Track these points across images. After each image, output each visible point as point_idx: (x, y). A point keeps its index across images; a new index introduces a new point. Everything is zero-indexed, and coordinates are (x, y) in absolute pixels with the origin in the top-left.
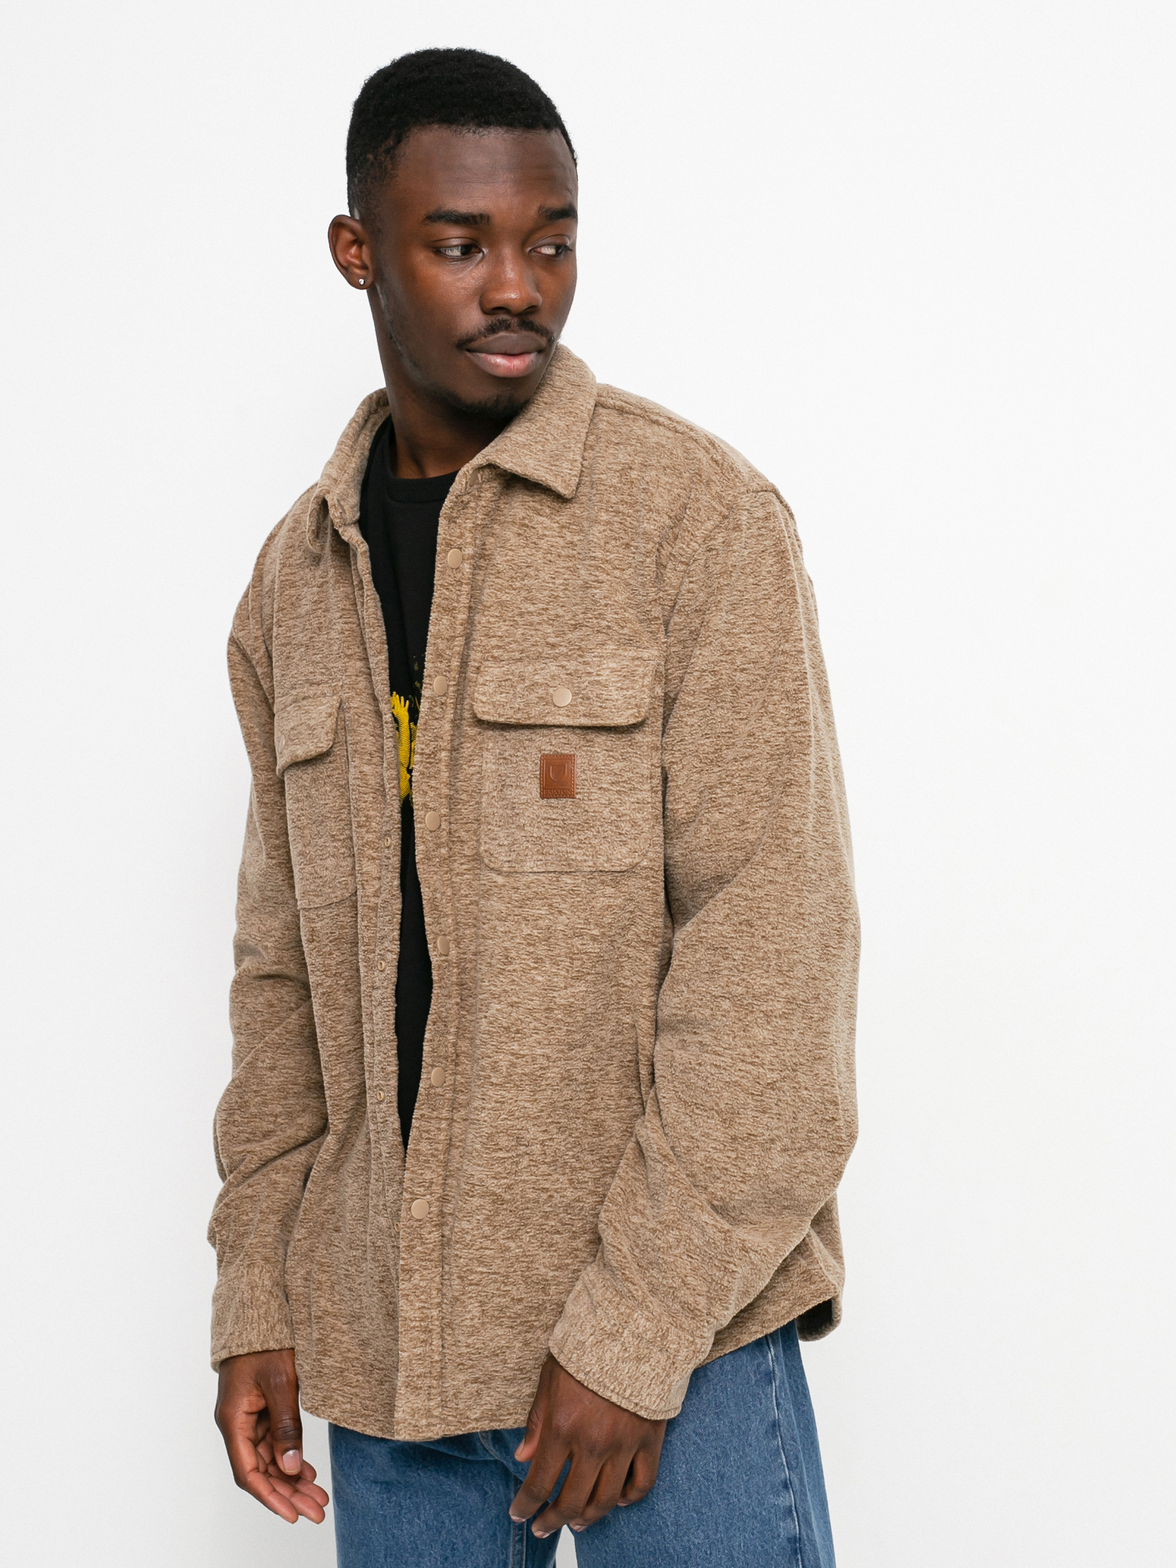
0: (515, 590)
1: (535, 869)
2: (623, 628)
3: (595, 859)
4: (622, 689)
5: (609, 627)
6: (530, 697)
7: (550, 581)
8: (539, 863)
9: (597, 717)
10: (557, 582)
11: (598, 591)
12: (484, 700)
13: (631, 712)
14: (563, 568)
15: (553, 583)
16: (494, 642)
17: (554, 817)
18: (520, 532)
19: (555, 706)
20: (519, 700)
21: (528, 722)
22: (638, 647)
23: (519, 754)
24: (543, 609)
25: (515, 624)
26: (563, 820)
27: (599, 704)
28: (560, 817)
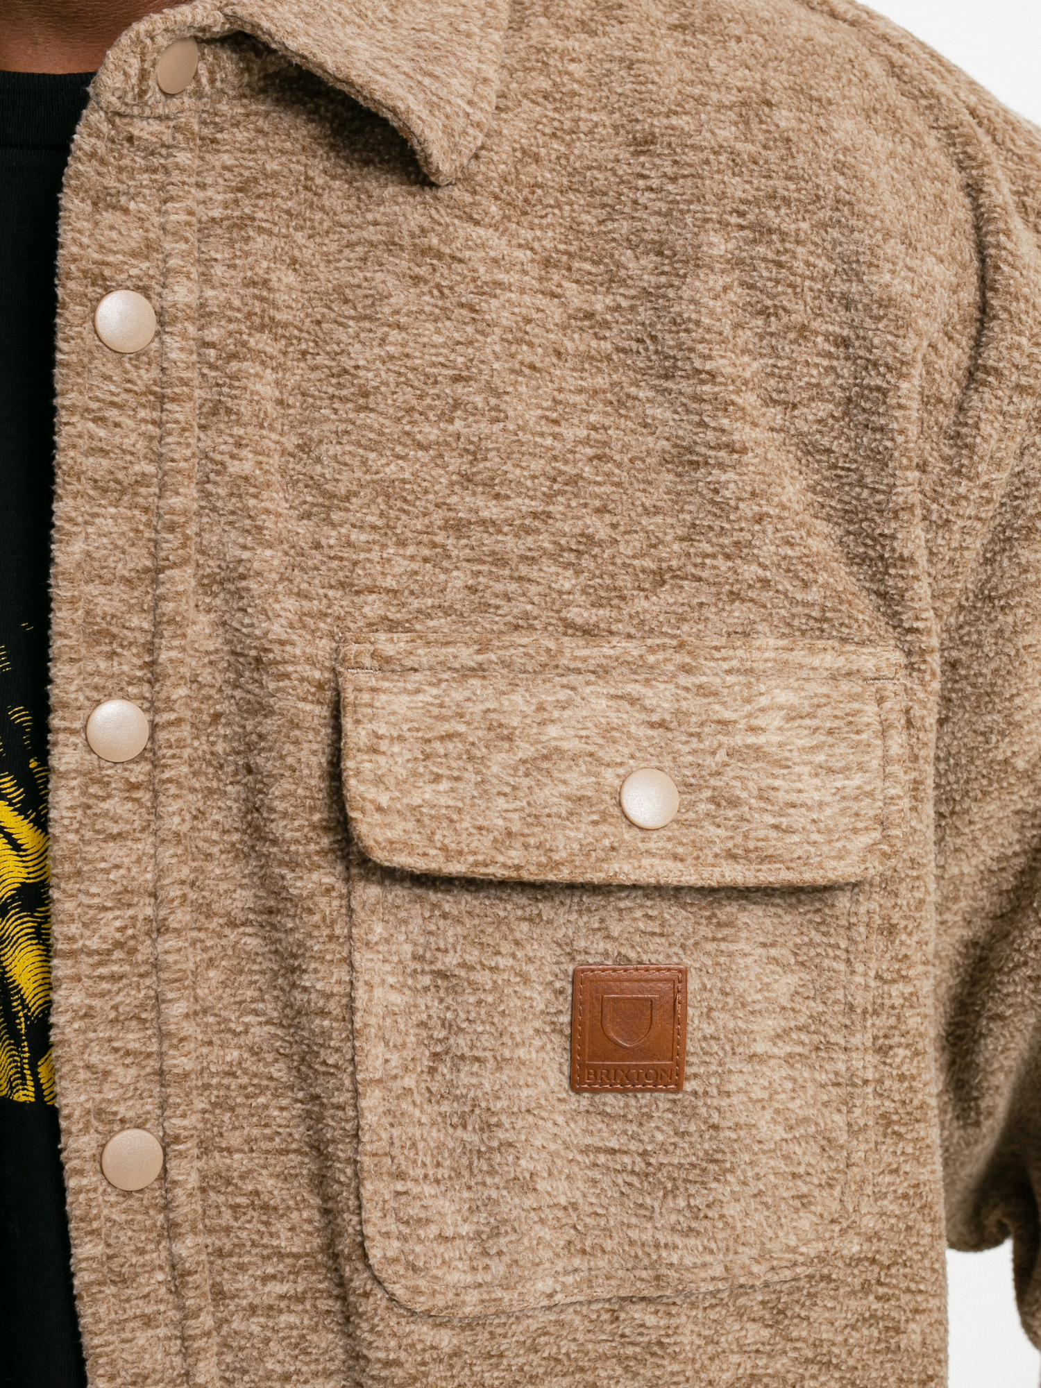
0: (420, 446)
1: (559, 1298)
2: (806, 585)
3: (731, 1256)
4: (831, 771)
5: (765, 583)
6: (540, 796)
7: (546, 428)
8: (570, 1280)
9: (770, 858)
10: (568, 433)
11: (731, 475)
12: (384, 800)
13: (864, 840)
14: (581, 391)
15: (555, 436)
16: (373, 607)
17: (613, 1144)
18: (422, 271)
19: (632, 824)
20: (501, 803)
21: (551, 877)
22: (844, 640)
23: (502, 962)
24: (535, 515)
25: (439, 558)
26: (644, 1154)
27: (772, 821)
28: (633, 1146)
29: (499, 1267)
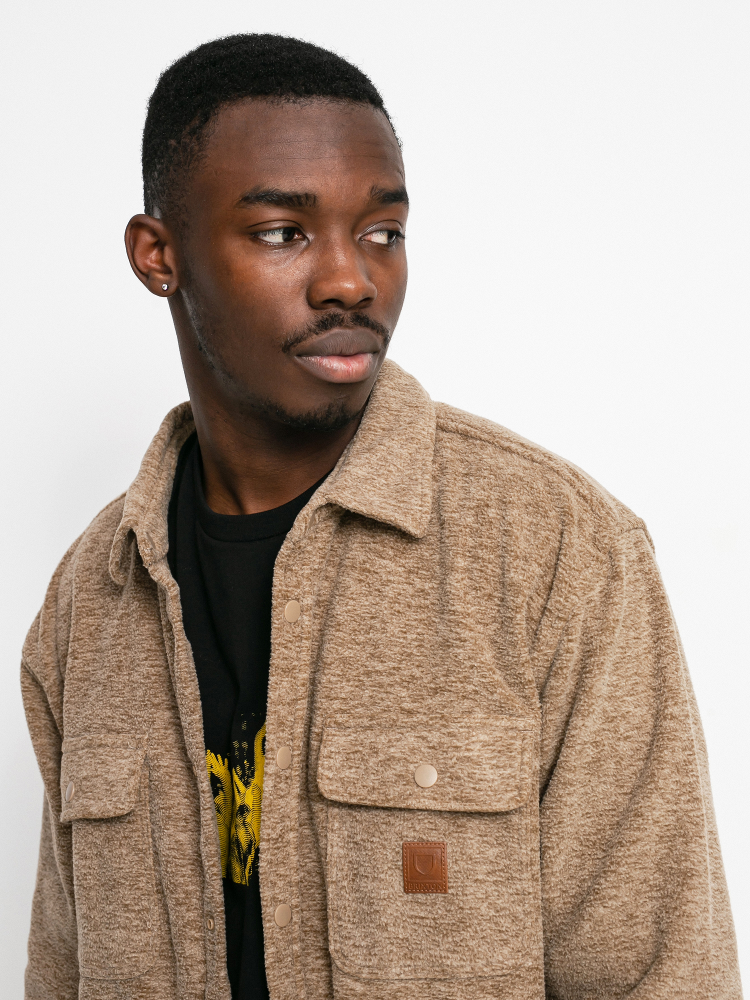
0: (358, 644)
1: (402, 976)
2: (492, 693)
3: (473, 963)
4: (498, 767)
5: (476, 692)
6: (386, 774)
7: (400, 635)
8: (407, 969)
9: (470, 801)
10: (409, 636)
11: (461, 651)
12: (331, 775)
13: (510, 795)
14: (416, 620)
15: (404, 638)
16: (336, 705)
17: (422, 915)
18: (361, 578)
19: (418, 786)
20: (372, 777)
21: (386, 805)
22: (511, 715)
23: (374, 839)
24: (394, 668)
25: (361, 685)
26: (434, 919)
27: (472, 786)
28: (430, 916)
29: (375, 961)
